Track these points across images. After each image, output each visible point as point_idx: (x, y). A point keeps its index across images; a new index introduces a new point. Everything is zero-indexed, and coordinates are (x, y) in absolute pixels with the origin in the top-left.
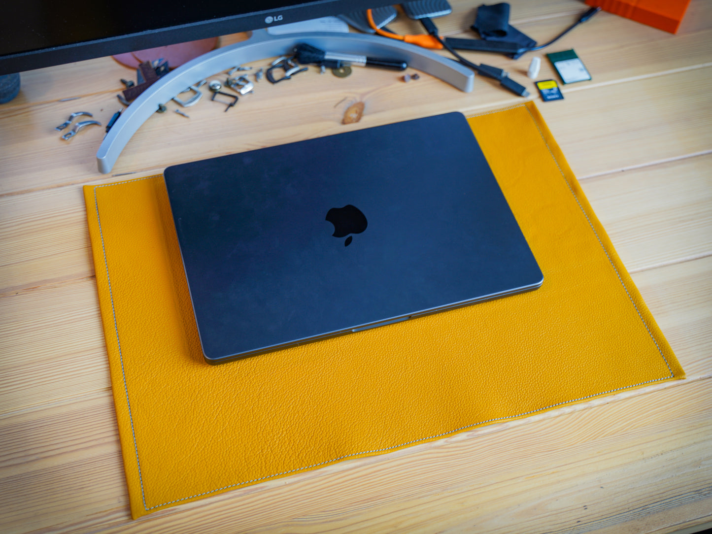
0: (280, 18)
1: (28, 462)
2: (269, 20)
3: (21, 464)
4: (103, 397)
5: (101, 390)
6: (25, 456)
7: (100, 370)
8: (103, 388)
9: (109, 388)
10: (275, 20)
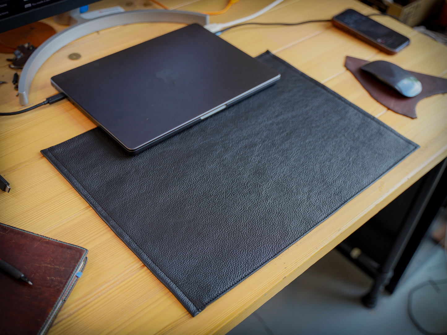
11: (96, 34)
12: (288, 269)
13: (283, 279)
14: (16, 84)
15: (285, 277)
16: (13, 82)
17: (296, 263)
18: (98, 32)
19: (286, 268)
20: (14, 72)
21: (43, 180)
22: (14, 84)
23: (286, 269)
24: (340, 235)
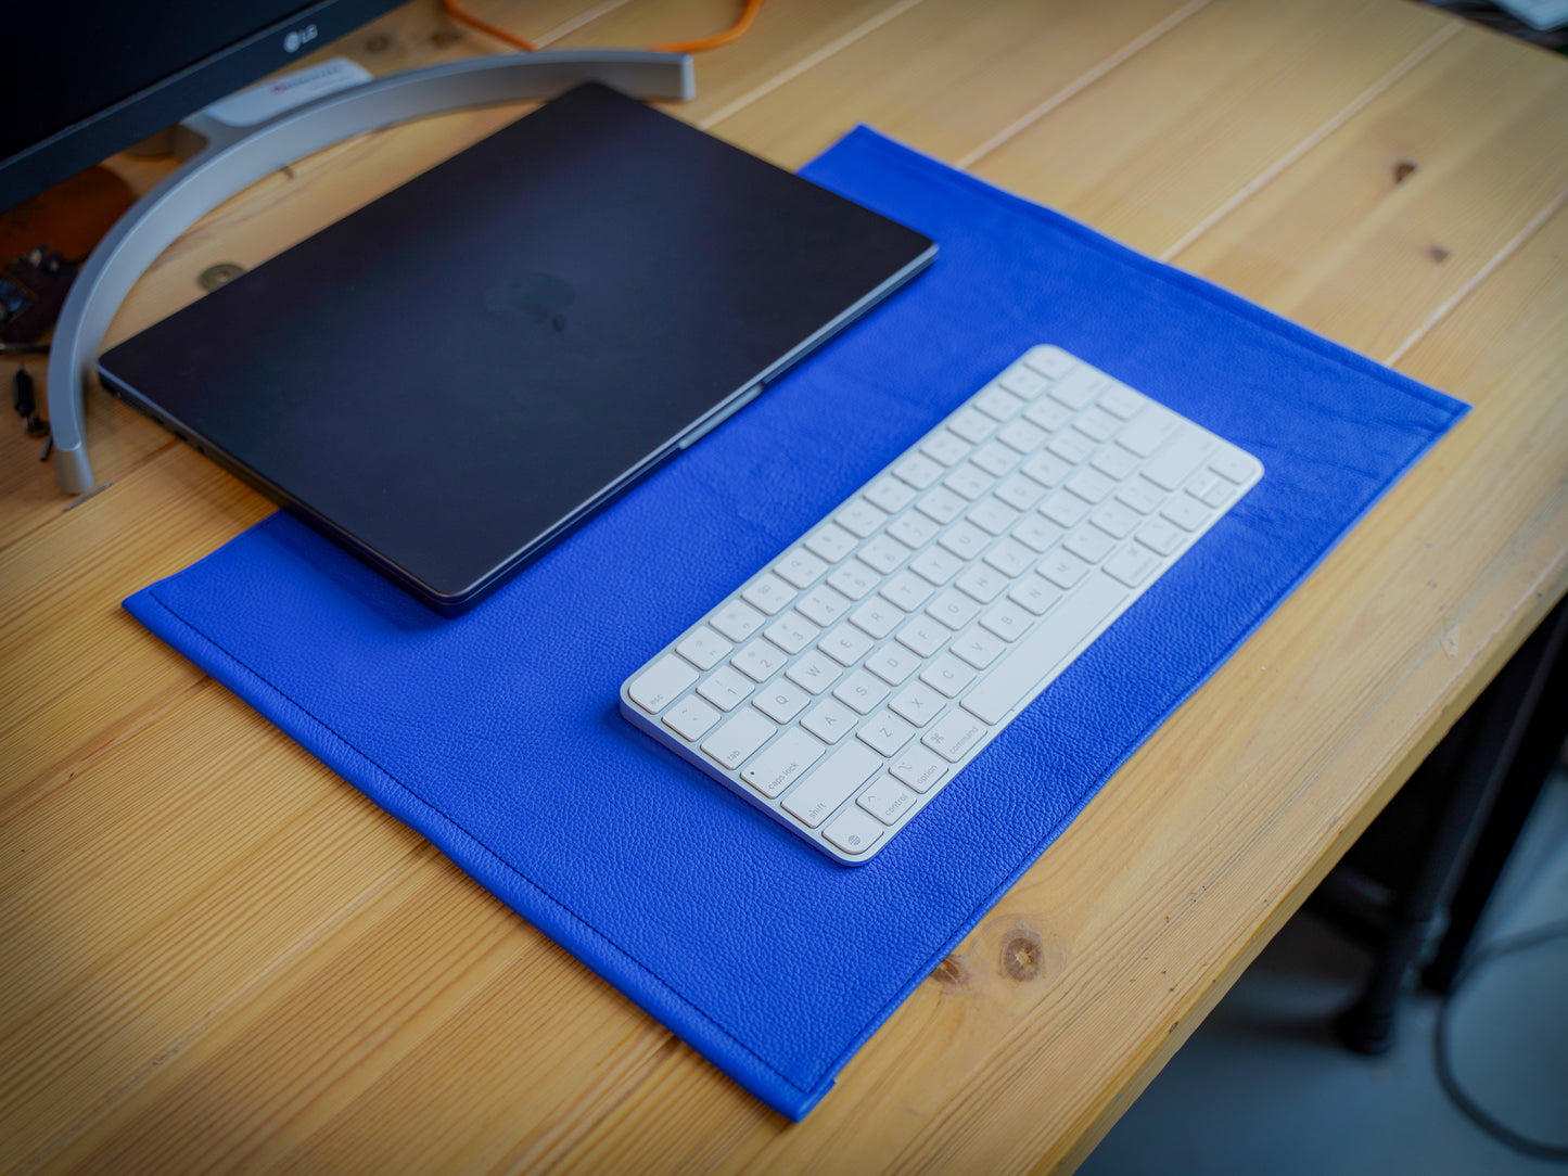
0: (312, 33)
1: (381, 1046)
2: (292, 42)
3: (367, 1057)
4: (420, 868)
5: (404, 861)
6: (364, 1039)
7: (367, 832)
8: (405, 854)
9: (425, 845)
10: (305, 40)
11: (281, 178)
12: (1181, 995)
13: (1170, 1031)
14: (32, 416)
15: (1176, 1024)
16: (17, 408)
17: (1206, 967)
18: (286, 170)
19: (1172, 990)
20: (9, 368)
21: (221, 772)
22: (25, 414)
23: (1172, 994)
24: (1337, 839)
